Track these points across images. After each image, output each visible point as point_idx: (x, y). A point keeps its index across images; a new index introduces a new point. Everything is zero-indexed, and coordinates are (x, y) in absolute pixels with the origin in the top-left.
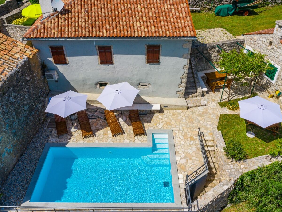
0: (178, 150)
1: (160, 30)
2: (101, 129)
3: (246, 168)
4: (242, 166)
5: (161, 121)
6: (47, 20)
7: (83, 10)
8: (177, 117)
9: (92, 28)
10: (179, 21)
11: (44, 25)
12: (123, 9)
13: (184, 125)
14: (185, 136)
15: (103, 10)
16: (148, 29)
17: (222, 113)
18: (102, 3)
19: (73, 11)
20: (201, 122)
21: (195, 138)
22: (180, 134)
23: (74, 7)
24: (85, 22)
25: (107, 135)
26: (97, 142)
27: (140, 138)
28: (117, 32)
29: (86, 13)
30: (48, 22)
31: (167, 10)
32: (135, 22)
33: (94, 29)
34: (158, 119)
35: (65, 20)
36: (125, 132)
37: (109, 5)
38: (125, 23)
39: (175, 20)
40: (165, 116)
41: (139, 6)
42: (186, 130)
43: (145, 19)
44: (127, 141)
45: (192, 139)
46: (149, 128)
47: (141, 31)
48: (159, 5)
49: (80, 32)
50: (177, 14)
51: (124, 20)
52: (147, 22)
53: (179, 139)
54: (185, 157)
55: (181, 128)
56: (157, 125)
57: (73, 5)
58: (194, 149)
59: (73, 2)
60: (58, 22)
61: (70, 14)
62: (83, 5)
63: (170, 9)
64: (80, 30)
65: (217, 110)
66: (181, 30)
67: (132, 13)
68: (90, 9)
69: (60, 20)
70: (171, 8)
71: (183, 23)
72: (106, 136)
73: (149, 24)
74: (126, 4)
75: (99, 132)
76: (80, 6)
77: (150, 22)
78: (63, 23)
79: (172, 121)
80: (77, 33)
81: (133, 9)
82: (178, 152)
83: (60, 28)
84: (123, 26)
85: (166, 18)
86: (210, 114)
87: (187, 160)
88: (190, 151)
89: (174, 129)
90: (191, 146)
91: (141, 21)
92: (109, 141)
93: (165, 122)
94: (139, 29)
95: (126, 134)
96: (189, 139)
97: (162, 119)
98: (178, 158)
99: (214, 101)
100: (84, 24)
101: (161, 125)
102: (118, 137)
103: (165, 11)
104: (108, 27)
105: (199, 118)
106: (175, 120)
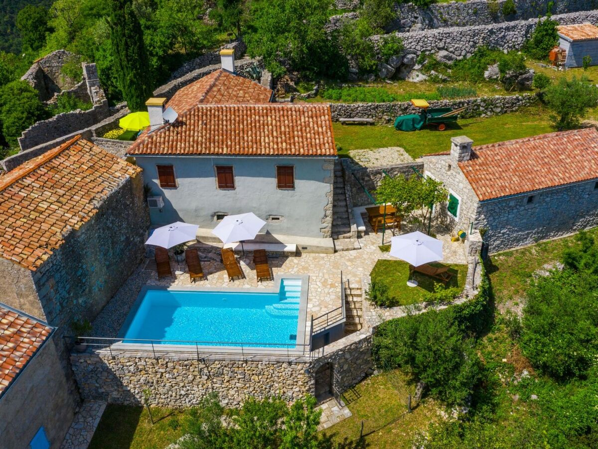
0: (311, 298)
1: (293, 147)
2: (216, 272)
3: (391, 315)
4: (387, 314)
5: (295, 266)
6: (156, 133)
7: (200, 122)
8: (319, 261)
9: (210, 144)
10: (317, 137)
11: (152, 139)
12: (249, 121)
13: (325, 271)
14: (325, 283)
15: (225, 123)
16: (278, 145)
17: (380, 259)
18: (224, 114)
19: (188, 123)
20: (349, 268)
21: (337, 285)
22: (318, 280)
23: (190, 119)
24: (202, 137)
25: (223, 279)
26: (209, 286)
27: (265, 283)
28: (240, 148)
29: (204, 126)
30: (157, 135)
31: (303, 124)
32: (263, 138)
33: (212, 145)
34: (292, 264)
35: (177, 134)
36: (246, 277)
37: (233, 116)
38: (250, 138)
39: (313, 135)
40: (303, 260)
41: (269, 118)
42: (326, 276)
43: (275, 134)
44: (247, 286)
45: (332, 286)
46: (279, 273)
47: (269, 148)
48: (294, 117)
49: (195, 148)
50: (316, 128)
51: (249, 135)
52: (277, 138)
53: (316, 287)
54: (319, 305)
55: (321, 274)
56: (290, 270)
57: (188, 116)
58: (333, 297)
59: (188, 113)
60: (169, 136)
61: (184, 126)
62: (200, 116)
63: (307, 123)
64: (195, 146)
65: (375, 255)
66: (318, 148)
67: (260, 126)
68: (208, 121)
69: (171, 134)
70: (309, 121)
71: (322, 140)
72: (220, 281)
73: (279, 140)
74: (253, 116)
75: (211, 275)
76: (196, 118)
77: (281, 138)
78: (175, 138)
79: (311, 266)
80: (191, 149)
81: (261, 122)
82: (311, 300)
83: (170, 143)
84: (248, 141)
85: (302, 133)
86: (365, 259)
87: (321, 308)
88: (327, 299)
89: (311, 275)
90: (329, 294)
91: (270, 136)
92: (224, 285)
93: (301, 267)
94: (267, 145)
95: (247, 279)
96: (329, 286)
97: (297, 264)
98: (310, 306)
99: (373, 244)
100: (200, 138)
101: (295, 270)
102: (237, 282)
103: (301, 125)
104: (229, 143)
105: (348, 263)
106: (315, 265)
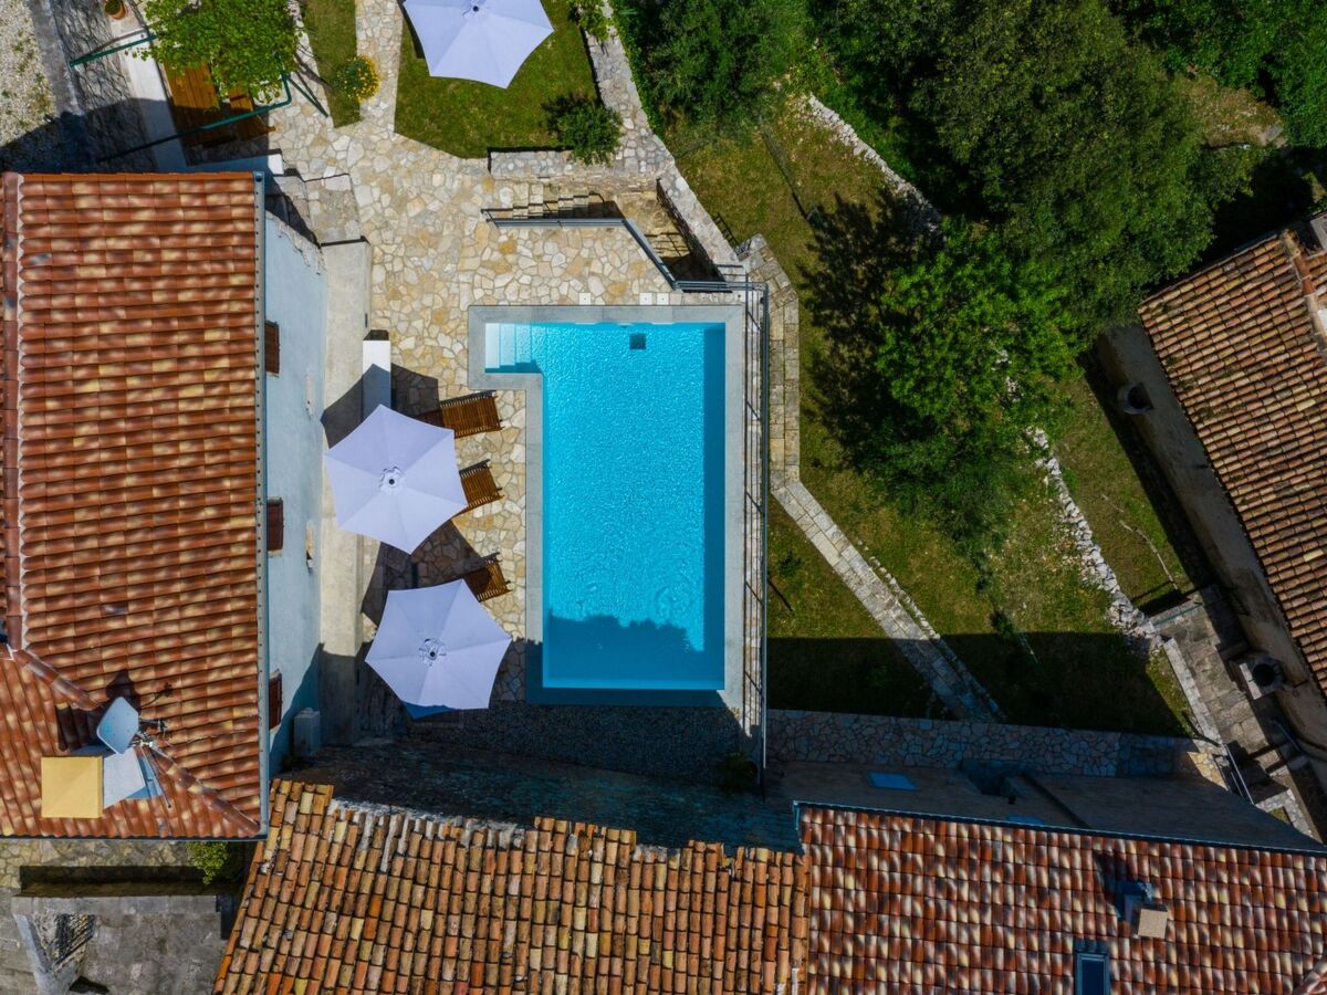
0: (555, 296)
1: (224, 307)
2: (463, 540)
3: (634, 116)
4: (628, 124)
5: (429, 342)
6: (169, 763)
7: (114, 625)
8: (407, 284)
9: (216, 574)
10: (177, 228)
11: (197, 769)
12: (105, 456)
13: (448, 268)
14: (497, 269)
15: (113, 540)
16: (218, 356)
17: (391, 127)
18: (71, 546)
19: (117, 667)
20: (431, 207)
21: (504, 239)
22: (488, 284)
23: (98, 663)
24: (182, 607)
25: (490, 519)
26: (520, 546)
27: (504, 410)
28: (231, 477)
29: (132, 608)
30: (178, 760)
31: (116, 271)
32: (182, 406)
33: (219, 567)
34: (420, 351)
35: (168, 691)
36: (480, 460)
37: (80, 515)
38: (183, 447)
39: (170, 242)
40: (402, 327)
41: (92, 387)
42: (471, 263)
43: (166, 366)
44: (518, 453)
45: (509, 248)
46: (464, 382)
47: (227, 383)
48: (79, 301)
49: (234, 619)
50: (136, 229)
51: (169, 451)
52: (181, 360)
53: (509, 289)
54: (581, 278)
55: (462, 278)
56: (447, 354)
57: (84, 672)
58: (550, 247)
59: (65, 676)
60: (180, 717)
61: (134, 677)
62: (83, 629)
63: (109, 258)
64: (224, 621)
65: (375, 138)
66: (229, 228)
67: (128, 419)
68: (103, 598)
69: (172, 711)
70: (102, 252)
71: (192, 214)
72: (498, 522)
73: (193, 351)
74: (77, 444)
75: (477, 549)
76: (91, 643)
77: (181, 346)
78: (189, 694)
79: (427, 301)
80: (236, 632)
81: (106, 414)
82: (563, 298)
83: (211, 705)
84: (200, 454)
85: (160, 277)
86: (395, 167)
87: (593, 274)
88: (559, 260)
89: (464, 302)
90: (539, 257)
91: (176, 381)
92: (516, 509)
93: (435, 330)
94: (216, 391)
95: (488, 456)
96: (511, 258)
97: (420, 338)
98: (585, 299)
99: (321, 140)
100: (190, 612)
101: (444, 341)
102: (501, 481)
103: (119, 279)
104: (210, 512)
105: (414, 209)
106: (423, 292)
